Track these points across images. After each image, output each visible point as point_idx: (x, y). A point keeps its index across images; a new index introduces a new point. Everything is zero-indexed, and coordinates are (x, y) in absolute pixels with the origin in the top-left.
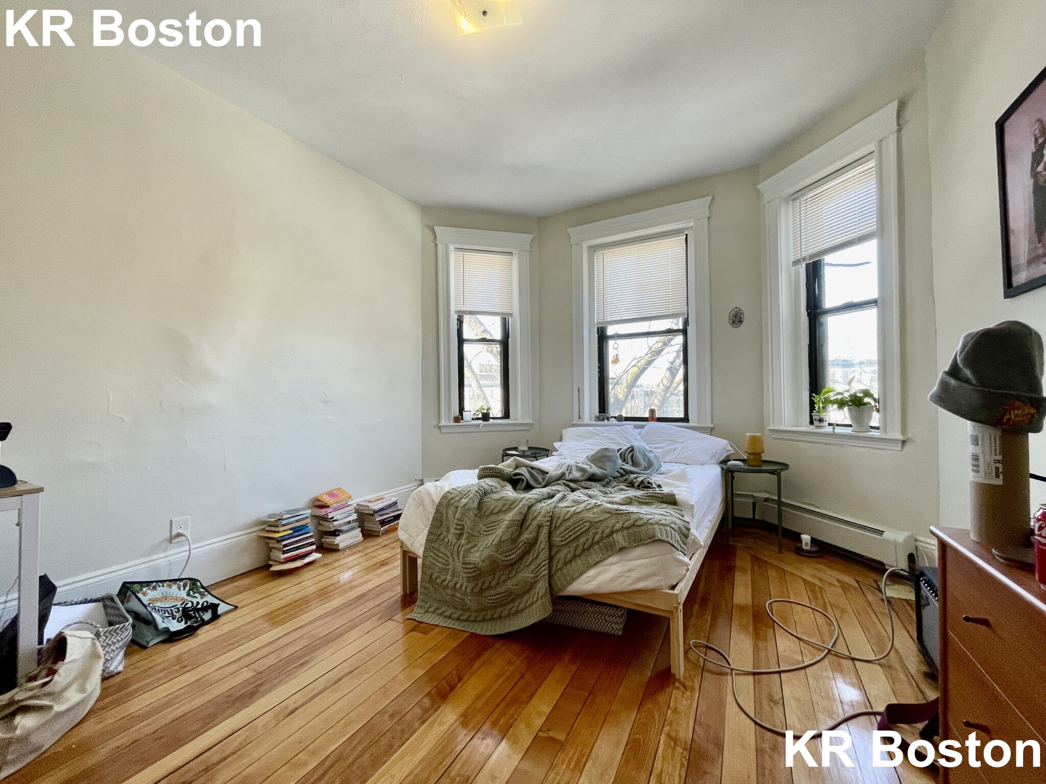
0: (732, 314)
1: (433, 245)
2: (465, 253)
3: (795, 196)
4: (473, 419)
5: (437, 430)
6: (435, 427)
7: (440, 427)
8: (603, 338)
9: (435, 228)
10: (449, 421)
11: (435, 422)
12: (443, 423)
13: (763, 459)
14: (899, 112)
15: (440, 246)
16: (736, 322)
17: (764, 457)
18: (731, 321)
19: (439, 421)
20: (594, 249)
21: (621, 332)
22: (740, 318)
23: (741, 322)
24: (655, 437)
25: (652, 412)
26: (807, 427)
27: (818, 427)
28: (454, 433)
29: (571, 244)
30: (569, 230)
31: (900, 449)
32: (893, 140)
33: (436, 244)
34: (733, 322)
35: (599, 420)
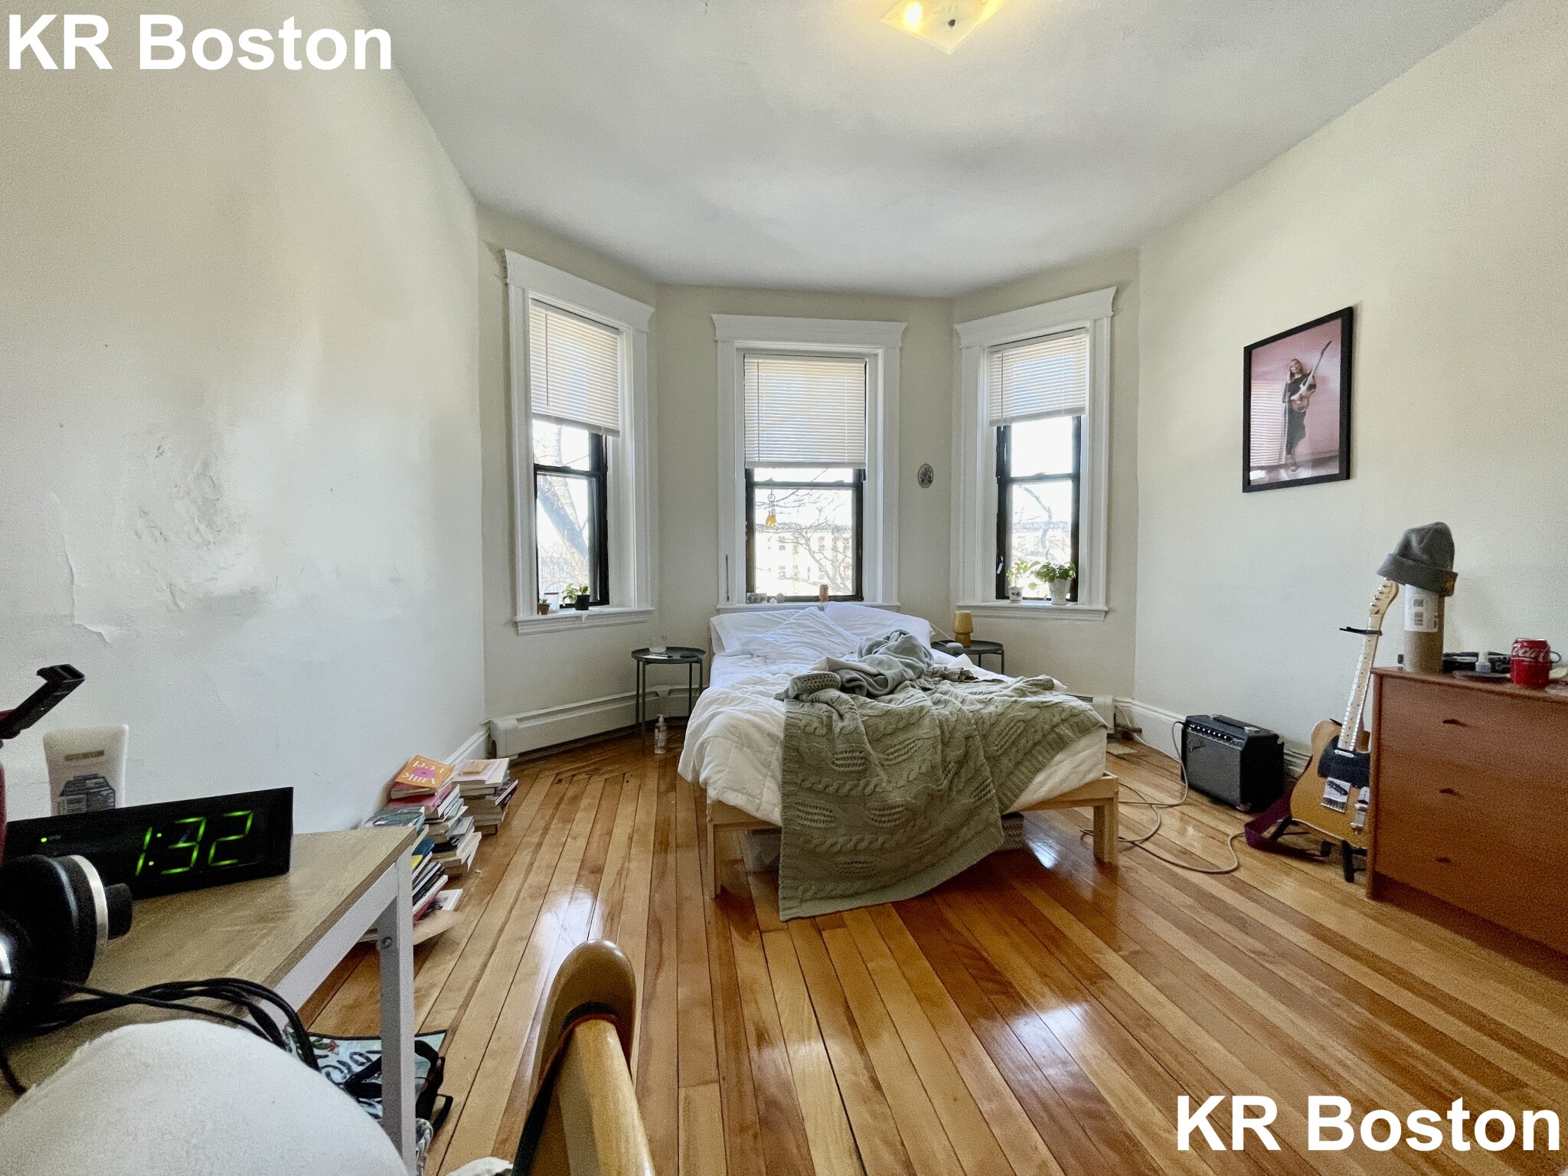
0: (921, 472)
1: (500, 284)
2: (549, 313)
3: (994, 349)
4: (561, 607)
5: (511, 631)
6: (506, 623)
7: (516, 624)
8: (750, 486)
9: (507, 253)
10: (532, 614)
11: (506, 614)
12: (522, 616)
13: (972, 639)
14: (1115, 298)
15: (512, 288)
16: (925, 481)
17: (973, 637)
18: (920, 480)
19: (514, 612)
20: (746, 353)
21: (777, 479)
22: (930, 477)
23: (930, 482)
24: (850, 621)
25: (824, 588)
26: (994, 601)
27: (1014, 601)
28: (541, 632)
29: (716, 339)
30: (715, 317)
31: (1102, 619)
32: (1106, 323)
33: (506, 285)
34: (923, 481)
35: (750, 603)
